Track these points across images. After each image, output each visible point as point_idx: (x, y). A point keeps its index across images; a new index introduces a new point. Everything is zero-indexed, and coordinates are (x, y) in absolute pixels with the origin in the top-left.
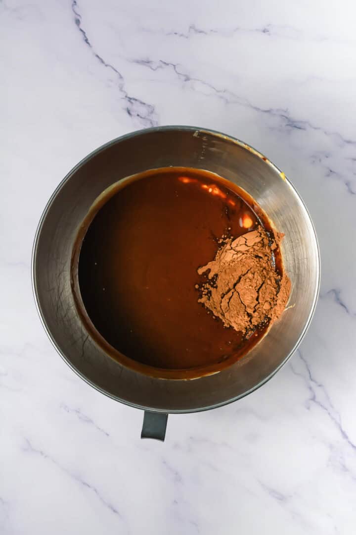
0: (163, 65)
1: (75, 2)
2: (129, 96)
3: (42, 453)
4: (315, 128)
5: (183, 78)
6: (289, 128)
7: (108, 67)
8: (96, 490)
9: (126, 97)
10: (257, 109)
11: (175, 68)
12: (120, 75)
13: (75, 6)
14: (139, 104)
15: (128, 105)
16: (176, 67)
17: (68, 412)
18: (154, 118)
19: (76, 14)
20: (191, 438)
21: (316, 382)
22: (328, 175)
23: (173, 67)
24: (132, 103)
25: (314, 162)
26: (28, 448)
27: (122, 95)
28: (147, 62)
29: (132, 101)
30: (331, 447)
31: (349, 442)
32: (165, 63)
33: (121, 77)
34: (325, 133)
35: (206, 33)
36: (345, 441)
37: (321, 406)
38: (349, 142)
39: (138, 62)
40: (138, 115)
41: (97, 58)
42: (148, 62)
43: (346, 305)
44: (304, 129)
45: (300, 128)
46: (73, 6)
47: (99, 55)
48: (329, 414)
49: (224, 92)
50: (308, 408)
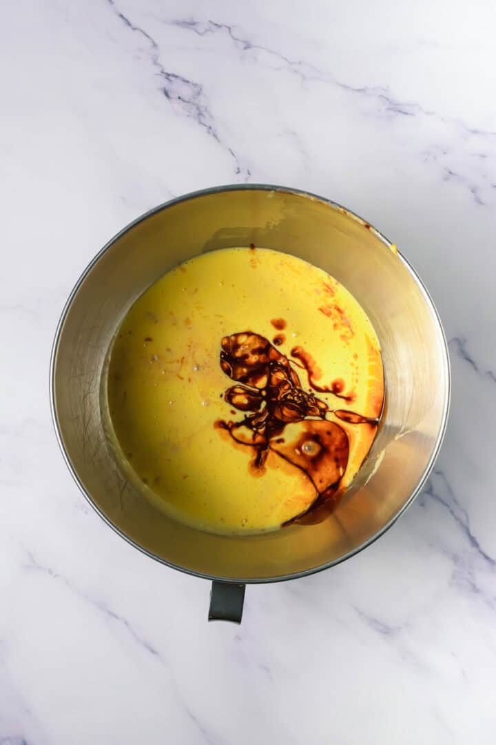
0: (214, 28)
2: (167, 71)
3: (50, 572)
4: (428, 113)
5: (242, 45)
6: (392, 113)
7: (137, 32)
8: (126, 623)
9: (162, 72)
10: (346, 87)
11: (230, 32)
12: (154, 43)
14: (181, 82)
15: (165, 83)
16: (231, 30)
18: (202, 101)
22: (446, 179)
23: (227, 30)
24: (170, 81)
25: (426, 160)
26: (32, 565)
27: (158, 70)
28: (191, 24)
29: (171, 78)
30: (455, 559)
31: (481, 552)
32: (216, 25)
33: (155, 45)
34: (442, 119)
36: (474, 550)
37: (442, 502)
38: (475, 132)
39: (178, 23)
40: (179, 98)
41: (121, 19)
42: (194, 24)
43: (473, 358)
44: (413, 115)
45: (406, 113)
47: (124, 15)
48: (452, 512)
49: (300, 63)
50: (423, 505)
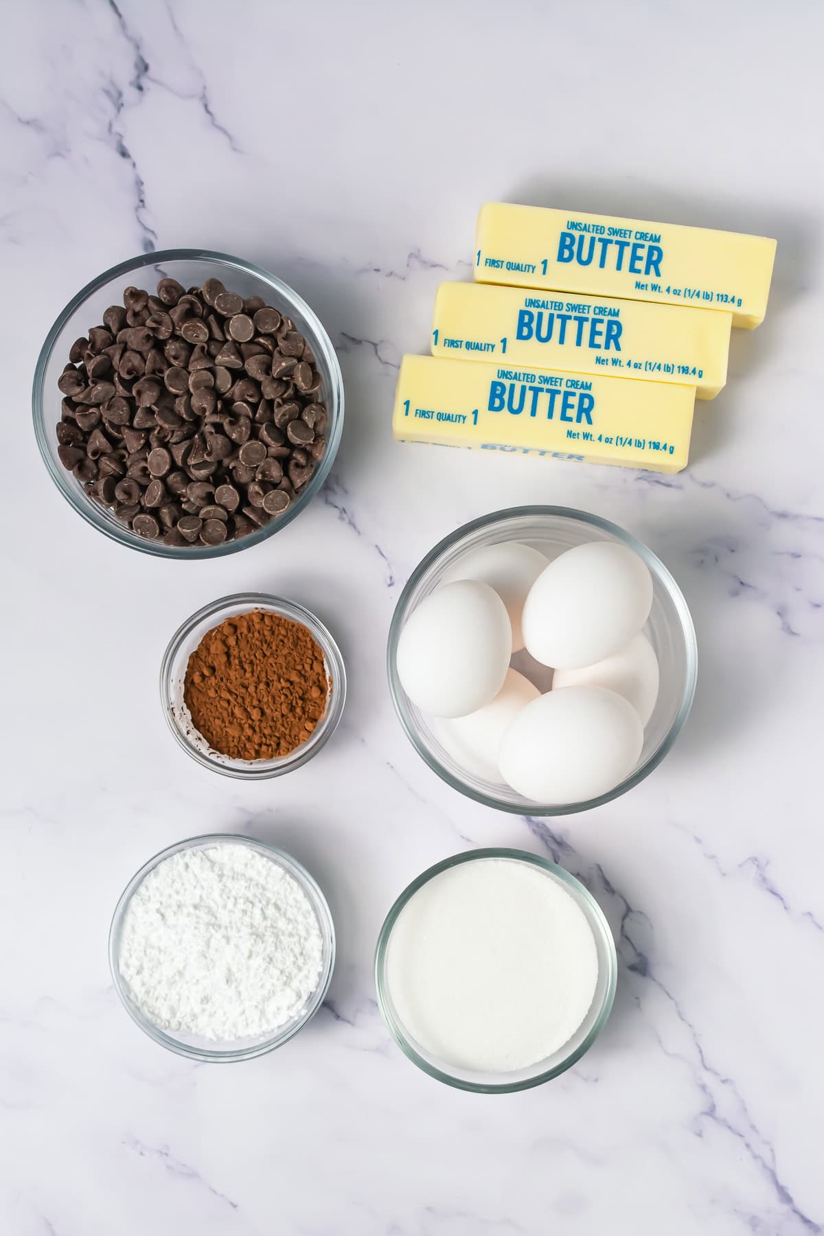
0: (349, 345)
1: (142, 201)
4: (704, 485)
6: (644, 485)
11: (375, 353)
13: (142, 211)
16: (378, 347)
17: (142, 1154)
19: (146, 228)
20: (429, 1209)
21: (716, 1074)
22: (735, 593)
23: (370, 348)
25: (702, 562)
30: (754, 1222)
31: (796, 1211)
32: (353, 341)
34: (727, 495)
35: (447, 269)
36: (785, 1208)
37: (731, 1129)
38: (783, 516)
43: (781, 890)
44: (678, 487)
45: (668, 486)
46: (137, 209)
48: (748, 1146)
50: (700, 1135)
